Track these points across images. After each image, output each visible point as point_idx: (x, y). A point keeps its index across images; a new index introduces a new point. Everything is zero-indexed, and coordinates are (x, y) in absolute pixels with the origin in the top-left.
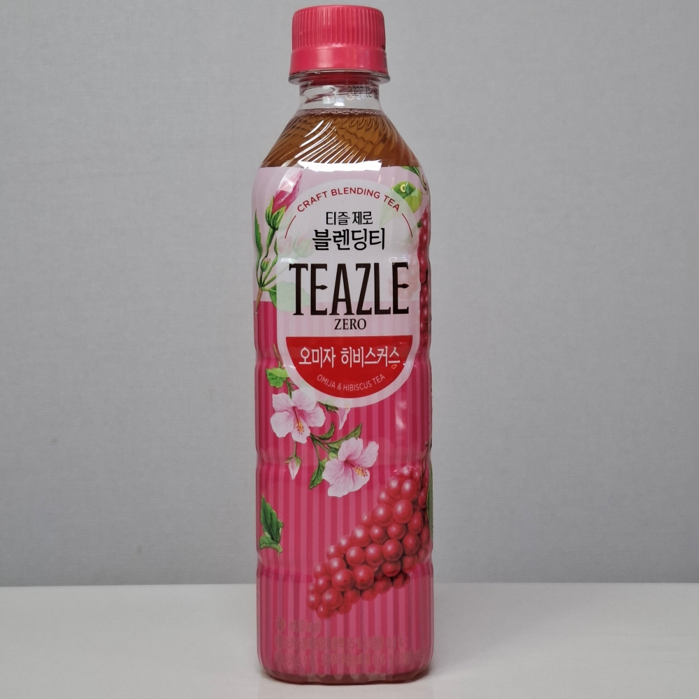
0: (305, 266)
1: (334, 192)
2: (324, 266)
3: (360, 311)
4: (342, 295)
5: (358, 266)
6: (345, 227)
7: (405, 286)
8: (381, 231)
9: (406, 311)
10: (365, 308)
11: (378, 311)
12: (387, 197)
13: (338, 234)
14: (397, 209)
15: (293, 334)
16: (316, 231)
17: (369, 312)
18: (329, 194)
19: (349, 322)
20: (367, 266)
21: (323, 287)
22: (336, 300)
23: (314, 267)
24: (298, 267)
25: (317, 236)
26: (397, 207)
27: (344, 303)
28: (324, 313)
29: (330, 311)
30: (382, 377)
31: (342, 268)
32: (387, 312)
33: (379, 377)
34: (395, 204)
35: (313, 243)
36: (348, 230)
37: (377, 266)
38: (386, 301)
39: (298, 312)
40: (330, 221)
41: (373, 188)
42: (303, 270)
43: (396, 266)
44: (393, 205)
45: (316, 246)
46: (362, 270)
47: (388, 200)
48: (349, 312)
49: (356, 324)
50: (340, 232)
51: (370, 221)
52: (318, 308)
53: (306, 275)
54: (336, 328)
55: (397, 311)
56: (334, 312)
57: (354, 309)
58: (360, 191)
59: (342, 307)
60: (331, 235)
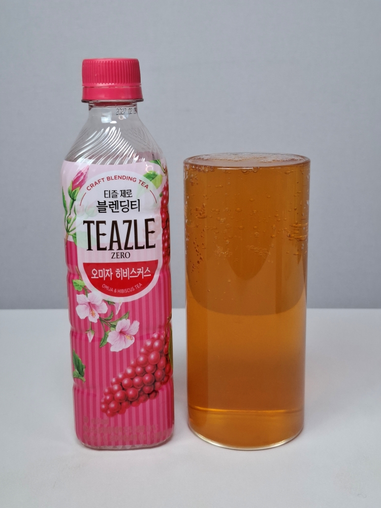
0: (93, 222)
1: (109, 179)
2: (104, 222)
3: (126, 248)
4: (115, 239)
5: (124, 222)
6: (116, 199)
7: (153, 232)
8: (137, 201)
9: (153, 246)
10: (129, 246)
11: (137, 247)
12: (140, 181)
13: (112, 204)
14: (147, 188)
15: (87, 261)
16: (98, 202)
17: (132, 248)
18: (105, 179)
19: (120, 254)
20: (130, 222)
21: (104, 234)
22: (112, 242)
23: (98, 223)
24: (89, 223)
25: (99, 205)
26: (147, 186)
27: (117, 243)
28: (105, 249)
29: (108, 248)
30: (141, 285)
31: (115, 223)
32: (143, 248)
33: (139, 285)
34: (145, 185)
35: (97, 209)
36: (117, 201)
37: (135, 221)
38: (142, 241)
39: (90, 249)
40: (106, 196)
41: (132, 175)
42: (92, 225)
43: (147, 221)
44: (144, 186)
45: (99, 211)
46: (127, 224)
47: (141, 182)
48: (120, 248)
49: (124, 255)
50: (113, 202)
51: (130, 195)
52: (101, 247)
53: (93, 227)
54: (112, 258)
55: (148, 247)
56: (111, 248)
57: (123, 246)
58: (124, 178)
59: (115, 246)
60: (107, 204)
